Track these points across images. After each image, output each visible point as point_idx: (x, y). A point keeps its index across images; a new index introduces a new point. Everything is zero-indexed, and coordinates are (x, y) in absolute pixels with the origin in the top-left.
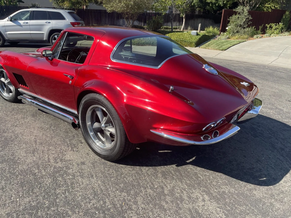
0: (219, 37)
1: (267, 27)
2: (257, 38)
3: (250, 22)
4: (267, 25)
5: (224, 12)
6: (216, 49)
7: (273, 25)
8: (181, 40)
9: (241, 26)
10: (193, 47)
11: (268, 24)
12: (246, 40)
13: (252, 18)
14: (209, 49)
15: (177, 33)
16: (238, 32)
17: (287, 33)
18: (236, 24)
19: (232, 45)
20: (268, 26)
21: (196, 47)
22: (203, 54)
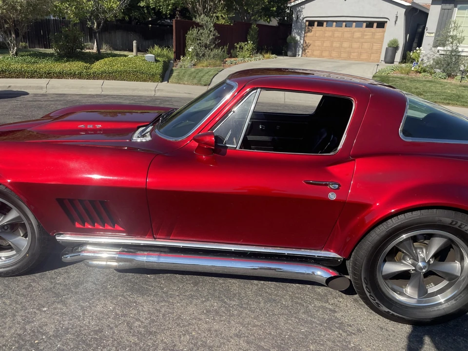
0: (180, 63)
1: (236, 47)
2: (232, 63)
3: (218, 40)
4: (236, 44)
5: (176, 23)
6: (196, 84)
7: (243, 44)
8: (136, 71)
9: (206, 46)
10: (158, 82)
11: (238, 44)
12: (222, 68)
13: (219, 35)
14: (184, 84)
15: (119, 58)
16: (204, 55)
17: (260, 56)
18: (200, 43)
19: (212, 77)
20: (238, 46)
21: (162, 82)
22: (186, 93)
